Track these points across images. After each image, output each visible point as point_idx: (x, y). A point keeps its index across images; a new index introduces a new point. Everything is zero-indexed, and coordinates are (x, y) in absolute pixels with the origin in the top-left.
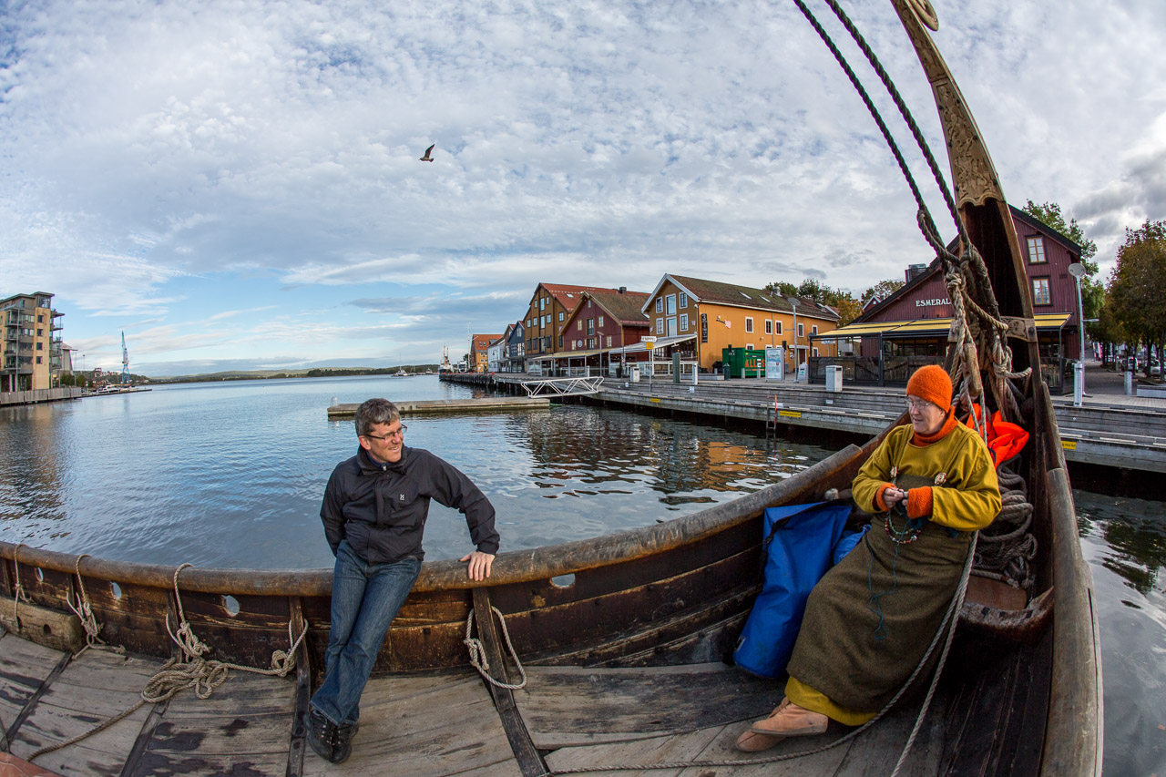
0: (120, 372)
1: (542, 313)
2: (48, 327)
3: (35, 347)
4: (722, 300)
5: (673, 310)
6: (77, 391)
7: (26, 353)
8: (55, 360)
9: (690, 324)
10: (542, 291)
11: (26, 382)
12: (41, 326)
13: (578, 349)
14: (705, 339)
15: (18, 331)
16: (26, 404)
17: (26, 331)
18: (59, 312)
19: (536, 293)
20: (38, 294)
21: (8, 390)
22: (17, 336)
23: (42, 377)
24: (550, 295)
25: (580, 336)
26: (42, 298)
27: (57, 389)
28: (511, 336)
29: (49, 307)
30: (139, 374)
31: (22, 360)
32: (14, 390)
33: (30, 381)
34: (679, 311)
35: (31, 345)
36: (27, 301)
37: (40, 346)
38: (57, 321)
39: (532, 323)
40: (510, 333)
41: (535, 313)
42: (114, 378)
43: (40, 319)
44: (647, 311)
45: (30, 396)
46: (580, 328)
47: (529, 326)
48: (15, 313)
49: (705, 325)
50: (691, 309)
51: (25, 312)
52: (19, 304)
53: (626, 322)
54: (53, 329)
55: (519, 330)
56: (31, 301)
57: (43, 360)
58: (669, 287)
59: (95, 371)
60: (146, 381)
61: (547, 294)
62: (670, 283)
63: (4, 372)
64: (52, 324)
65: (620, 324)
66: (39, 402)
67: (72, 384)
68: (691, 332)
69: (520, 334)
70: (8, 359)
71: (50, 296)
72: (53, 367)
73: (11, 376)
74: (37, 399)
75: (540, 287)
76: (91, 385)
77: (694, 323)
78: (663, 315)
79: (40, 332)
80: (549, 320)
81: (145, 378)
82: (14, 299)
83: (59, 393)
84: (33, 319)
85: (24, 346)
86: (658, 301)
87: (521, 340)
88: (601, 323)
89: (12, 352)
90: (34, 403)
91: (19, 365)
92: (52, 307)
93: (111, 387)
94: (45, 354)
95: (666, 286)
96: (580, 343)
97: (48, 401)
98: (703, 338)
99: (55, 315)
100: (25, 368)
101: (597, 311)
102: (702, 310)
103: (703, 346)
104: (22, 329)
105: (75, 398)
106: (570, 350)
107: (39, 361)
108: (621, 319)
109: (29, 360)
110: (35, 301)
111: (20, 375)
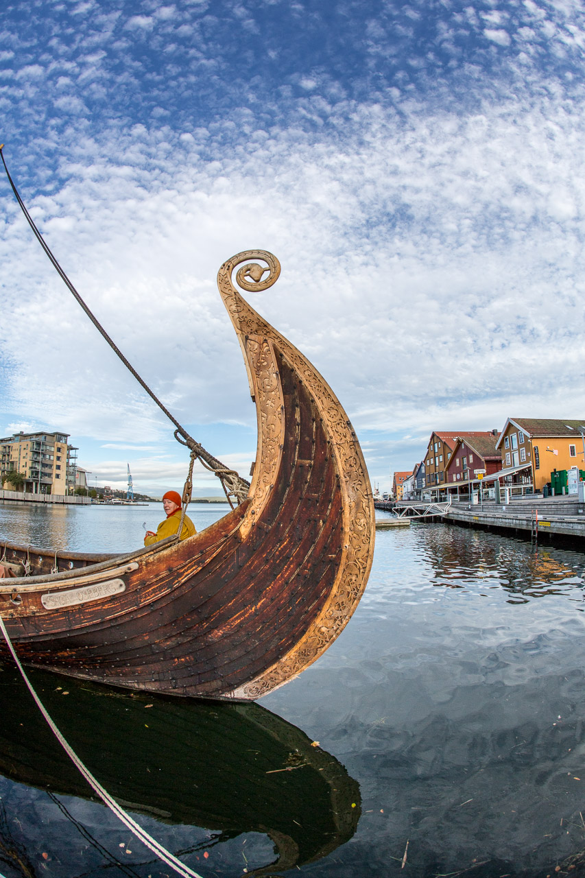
0: (126, 491)
1: (436, 454)
2: (65, 456)
3: (54, 467)
4: (549, 434)
5: (515, 446)
6: (87, 499)
7: (47, 470)
8: (71, 478)
9: (527, 455)
10: (435, 438)
11: (47, 488)
12: (59, 454)
13: (457, 480)
14: (537, 467)
15: (41, 456)
16: (46, 502)
17: (48, 457)
18: (74, 446)
19: (431, 439)
20: (57, 433)
21: (31, 491)
22: (40, 458)
23: (59, 488)
24: (441, 441)
25: (459, 470)
26: (61, 436)
27: (72, 497)
28: (417, 473)
29: (66, 443)
30: (142, 493)
31: (44, 474)
32: (36, 492)
33: (50, 488)
34: (520, 446)
35: (51, 466)
36: (48, 437)
37: (58, 467)
38: (72, 453)
39: (430, 462)
40: (417, 470)
41: (432, 454)
42: (120, 495)
43: (59, 450)
44: (499, 448)
45: (48, 498)
46: (458, 465)
47: (428, 464)
48: (38, 444)
49: (537, 455)
50: (527, 445)
51: (47, 443)
52: (41, 439)
53: (488, 458)
54: (69, 457)
55: (423, 468)
56: (51, 437)
57: (61, 476)
58: (512, 428)
59: (105, 488)
60: (147, 499)
61: (439, 440)
62: (513, 425)
63: (29, 480)
64: (68, 454)
65: (483, 460)
66: (56, 503)
67: (86, 495)
68: (527, 462)
69: (423, 471)
70: (32, 472)
71: (66, 436)
72: (68, 482)
73: (34, 484)
74: (55, 501)
75: (433, 435)
76: (101, 497)
77: (529, 454)
78: (509, 450)
79: (58, 458)
80: (441, 460)
81: (147, 497)
82: (37, 435)
83: (73, 499)
84: (53, 449)
85: (44, 465)
86: (506, 439)
87: (424, 476)
88: (471, 460)
89: (35, 468)
90: (52, 503)
91: (41, 478)
92: (69, 443)
93: (117, 500)
94: (62, 473)
95: (509, 427)
96: (458, 476)
97: (64, 503)
98: (537, 466)
99: (70, 448)
100: (46, 480)
101: (468, 451)
102: (535, 443)
103: (537, 472)
104: (44, 455)
105: (86, 504)
106: (452, 481)
107: (58, 476)
108: (483, 455)
109: (50, 475)
110: (55, 437)
111: (42, 484)
